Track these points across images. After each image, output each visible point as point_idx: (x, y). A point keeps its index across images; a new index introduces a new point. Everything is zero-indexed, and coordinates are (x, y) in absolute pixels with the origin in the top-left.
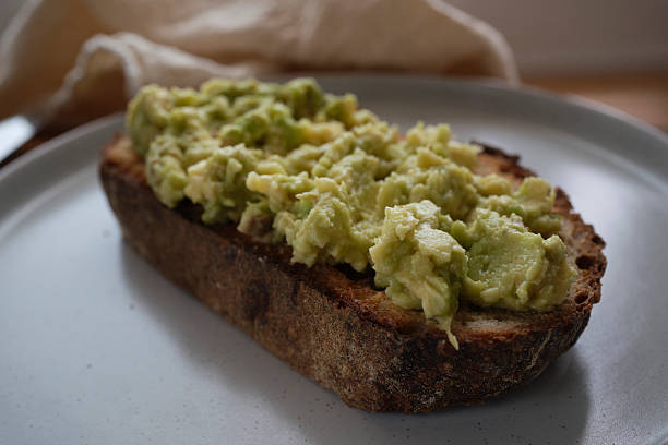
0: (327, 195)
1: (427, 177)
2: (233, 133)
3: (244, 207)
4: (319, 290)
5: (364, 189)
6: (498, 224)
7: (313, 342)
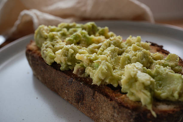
0: (104, 61)
1: (136, 54)
2: (70, 40)
3: (75, 65)
4: (103, 94)
5: (115, 58)
6: (164, 70)
7: (100, 112)
